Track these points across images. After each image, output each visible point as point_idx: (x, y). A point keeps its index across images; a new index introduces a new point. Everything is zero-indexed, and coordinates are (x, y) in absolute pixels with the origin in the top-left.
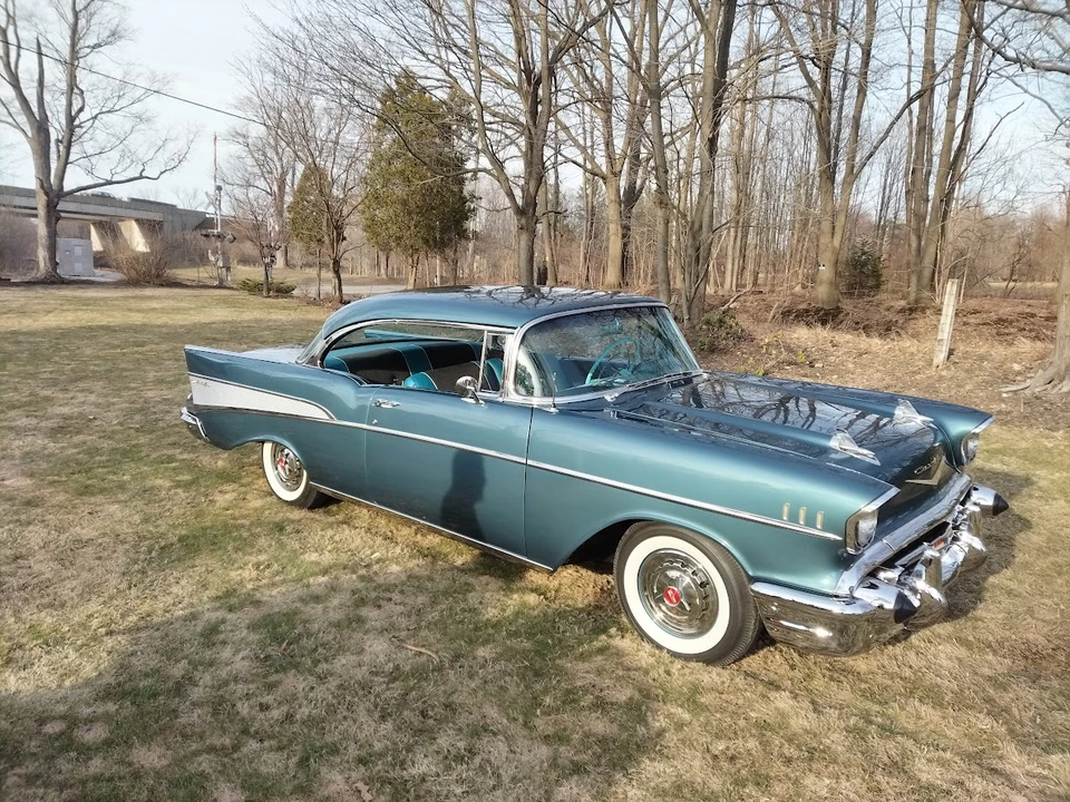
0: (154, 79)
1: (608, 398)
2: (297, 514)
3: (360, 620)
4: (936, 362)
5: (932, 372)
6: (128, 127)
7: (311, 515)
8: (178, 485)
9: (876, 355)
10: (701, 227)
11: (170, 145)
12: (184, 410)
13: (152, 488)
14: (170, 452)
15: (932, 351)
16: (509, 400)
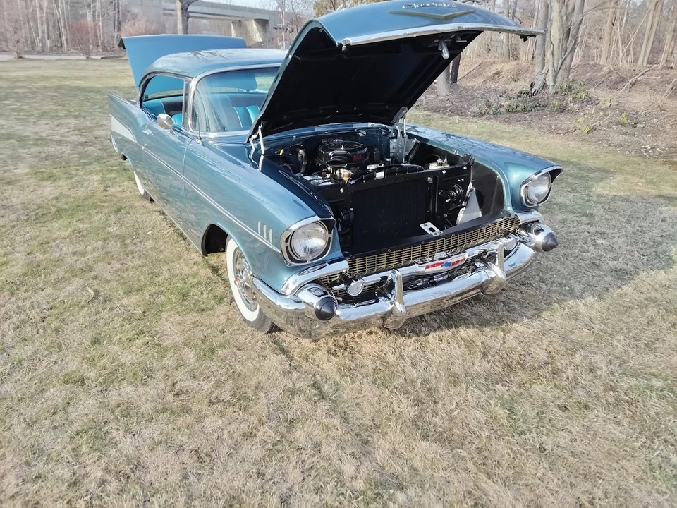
7: (148, 204)
16: (189, 133)
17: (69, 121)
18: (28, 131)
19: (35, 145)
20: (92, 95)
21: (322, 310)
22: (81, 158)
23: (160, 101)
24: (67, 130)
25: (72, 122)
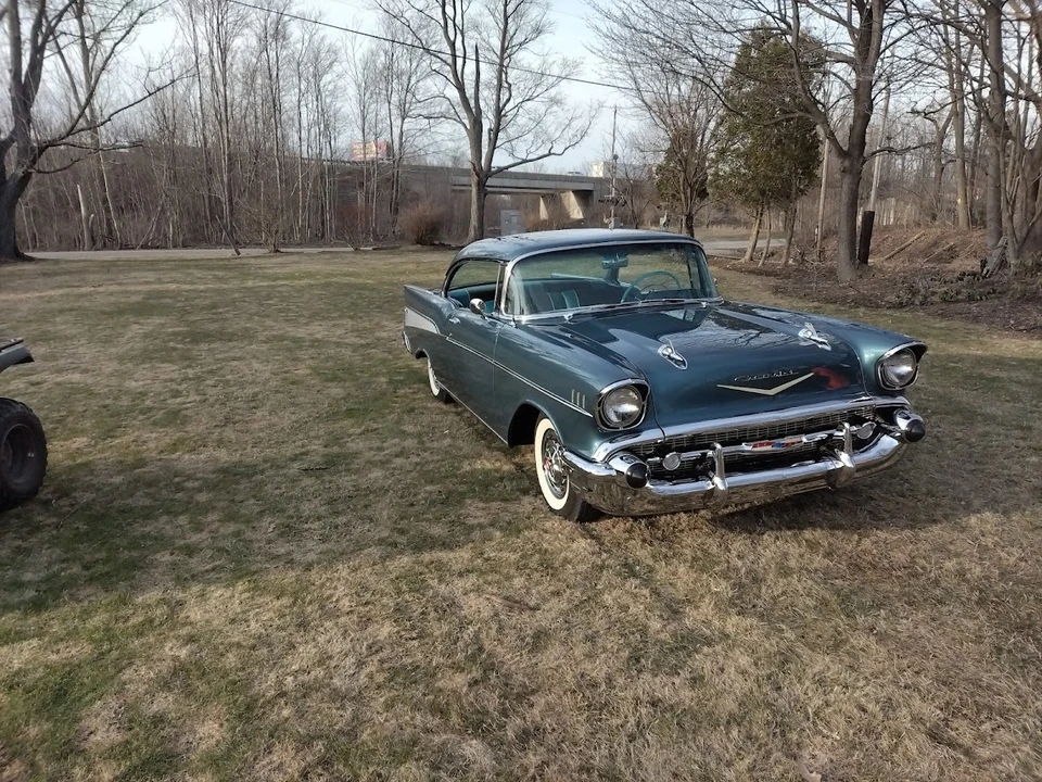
0: (565, 64)
1: (566, 317)
2: (438, 406)
6: (542, 109)
7: (443, 406)
11: (574, 124)
16: (501, 316)
17: (344, 322)
18: (301, 332)
19: (312, 346)
20: (367, 293)
21: (634, 475)
22: (364, 360)
23: (466, 290)
24: (343, 331)
25: (349, 323)
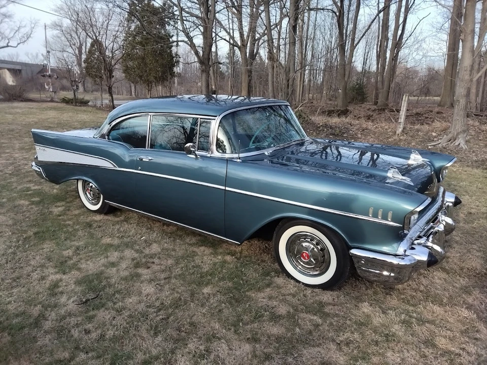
1: (266, 153)
2: (98, 217)
3: (138, 275)
4: (397, 132)
5: (396, 137)
7: (106, 217)
8: (33, 203)
9: (370, 130)
10: (290, 70)
11: (21, 30)
12: (34, 164)
13: (19, 205)
14: (28, 186)
15: (396, 127)
